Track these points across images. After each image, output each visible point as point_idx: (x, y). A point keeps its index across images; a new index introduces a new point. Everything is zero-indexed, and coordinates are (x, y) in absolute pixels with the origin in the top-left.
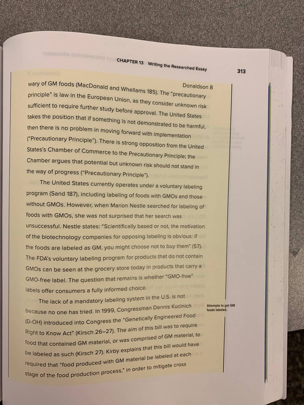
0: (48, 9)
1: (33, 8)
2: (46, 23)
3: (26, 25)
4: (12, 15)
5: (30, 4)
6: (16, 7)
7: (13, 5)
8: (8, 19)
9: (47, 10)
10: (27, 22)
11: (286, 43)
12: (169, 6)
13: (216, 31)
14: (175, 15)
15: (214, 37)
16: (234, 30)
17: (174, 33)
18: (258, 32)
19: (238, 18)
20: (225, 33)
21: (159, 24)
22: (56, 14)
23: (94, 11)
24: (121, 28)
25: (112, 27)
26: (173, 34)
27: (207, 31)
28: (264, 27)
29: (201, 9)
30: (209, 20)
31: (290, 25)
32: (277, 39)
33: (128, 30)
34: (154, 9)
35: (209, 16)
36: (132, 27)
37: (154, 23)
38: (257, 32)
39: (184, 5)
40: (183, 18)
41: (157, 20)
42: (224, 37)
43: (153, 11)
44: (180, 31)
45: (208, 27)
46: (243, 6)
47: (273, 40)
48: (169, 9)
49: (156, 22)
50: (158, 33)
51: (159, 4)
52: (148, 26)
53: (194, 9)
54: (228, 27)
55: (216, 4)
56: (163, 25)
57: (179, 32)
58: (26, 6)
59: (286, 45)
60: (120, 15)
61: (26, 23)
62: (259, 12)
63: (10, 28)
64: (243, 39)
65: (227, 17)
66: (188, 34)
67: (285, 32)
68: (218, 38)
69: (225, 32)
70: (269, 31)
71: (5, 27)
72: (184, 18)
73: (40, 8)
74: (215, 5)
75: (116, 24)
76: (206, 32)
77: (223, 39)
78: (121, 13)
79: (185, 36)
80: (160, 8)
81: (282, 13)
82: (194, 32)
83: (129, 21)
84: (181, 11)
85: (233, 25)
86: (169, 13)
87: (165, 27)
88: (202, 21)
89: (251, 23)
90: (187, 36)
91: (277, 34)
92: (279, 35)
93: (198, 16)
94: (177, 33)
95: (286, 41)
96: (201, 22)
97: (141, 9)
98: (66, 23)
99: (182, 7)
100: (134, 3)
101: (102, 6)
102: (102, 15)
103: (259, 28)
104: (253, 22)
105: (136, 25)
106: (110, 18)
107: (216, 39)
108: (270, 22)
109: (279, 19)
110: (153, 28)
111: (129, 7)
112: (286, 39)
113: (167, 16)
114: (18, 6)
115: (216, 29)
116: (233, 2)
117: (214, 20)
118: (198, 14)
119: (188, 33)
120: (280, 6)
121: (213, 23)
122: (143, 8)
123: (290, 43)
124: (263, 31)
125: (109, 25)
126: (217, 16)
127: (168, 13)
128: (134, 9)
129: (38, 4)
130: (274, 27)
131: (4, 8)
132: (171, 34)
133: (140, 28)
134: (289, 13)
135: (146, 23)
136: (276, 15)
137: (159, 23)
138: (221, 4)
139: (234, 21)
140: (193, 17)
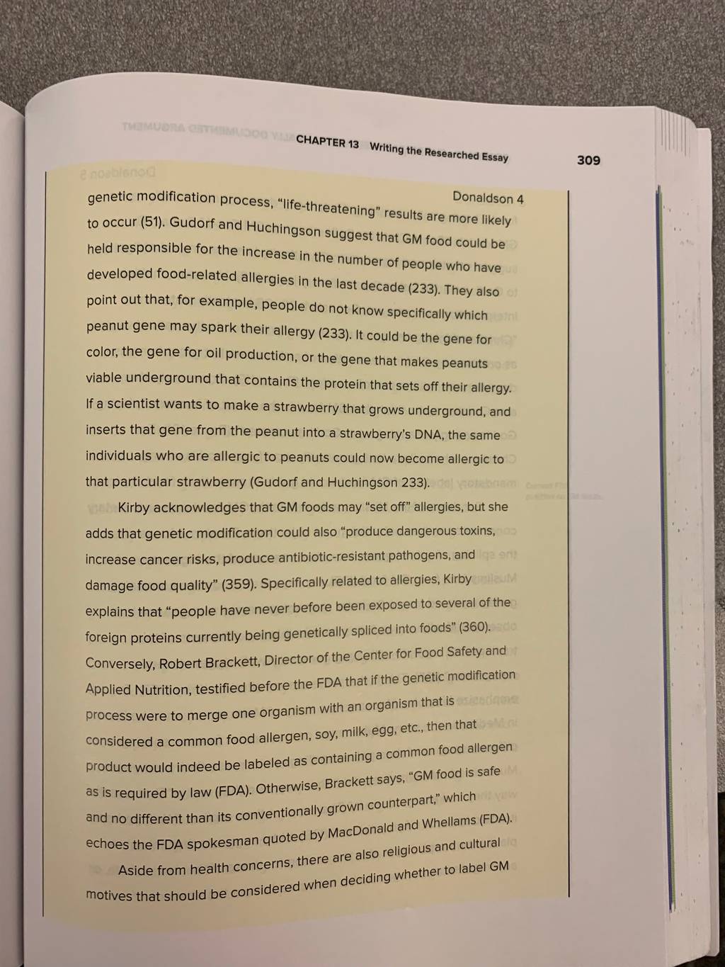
0: (131, 27)
1: (96, 26)
2: (126, 61)
3: (80, 65)
4: (48, 42)
5: (90, 17)
6: (58, 22)
7: (49, 19)
8: (37, 52)
9: (130, 29)
10: (82, 57)
11: (694, 101)
12: (417, 19)
13: (528, 77)
14: (431, 39)
15: (523, 90)
16: (571, 74)
17: (428, 81)
18: (626, 77)
19: (579, 46)
20: (547, 81)
21: (393, 61)
22: (150, 38)
23: (241, 31)
24: (303, 71)
25: (282, 68)
26: (427, 84)
27: (506, 75)
28: (639, 66)
29: (492, 26)
30: (511, 50)
31: (701, 60)
32: (671, 94)
33: (319, 75)
34: (380, 27)
35: (511, 42)
36: (328, 69)
37: (380, 58)
38: (623, 77)
39: (451, 16)
40: (450, 47)
41: (387, 52)
42: (547, 90)
43: (377, 31)
44: (442, 77)
45: (508, 66)
46: (589, 18)
47: (663, 95)
48: (417, 25)
49: (385, 57)
50: (390, 81)
51: (394, 14)
52: (366, 65)
53: (475, 24)
54: (555, 68)
55: (527, 14)
56: (401, 62)
57: (439, 78)
58: (80, 22)
59: (693, 107)
60: (302, 40)
61: (79, 60)
62: (629, 31)
63: (42, 72)
64: (592, 93)
65: (552, 43)
66: (460, 84)
67: (690, 78)
68: (531, 93)
69: (548, 77)
70: (651, 74)
71: (31, 69)
72: (452, 46)
73: (114, 26)
74: (525, 16)
75: (292, 61)
76: (503, 78)
77: (545, 93)
78: (303, 35)
79: (456, 88)
80: (394, 25)
81: (683, 33)
82: (476, 78)
83: (321, 53)
84: (445, 30)
85: (566, 61)
86: (417, 35)
87: (406, 67)
88: (493, 52)
89: (608, 57)
90: (458, 89)
91: (672, 81)
92: (675, 83)
93: (484, 41)
94: (437, 81)
95: (693, 97)
96: (491, 55)
97: (350, 27)
98: (174, 59)
99: (448, 21)
100: (334, 14)
101: (260, 19)
102: (259, 39)
103: (629, 69)
104: (614, 54)
105: (339, 63)
106: (278, 48)
107: (528, 94)
108: (653, 55)
109: (674, 46)
110: (380, 70)
111: (323, 22)
112: (691, 92)
113: (412, 43)
114: (62, 21)
115: (528, 72)
116: (567, 10)
117: (522, 49)
118: (485, 37)
119: (461, 82)
120: (676, 18)
121: (520, 58)
122: (355, 25)
123: (703, 102)
124: (637, 76)
125: (275, 63)
126: (529, 41)
127: (414, 35)
128: (334, 26)
129: (109, 15)
130: (664, 65)
131: (30, 25)
132: (422, 84)
133: (349, 69)
134: (697, 32)
135: (363, 58)
136: (668, 38)
137: (392, 59)
138: (539, 13)
139: (568, 53)
140: (472, 42)
